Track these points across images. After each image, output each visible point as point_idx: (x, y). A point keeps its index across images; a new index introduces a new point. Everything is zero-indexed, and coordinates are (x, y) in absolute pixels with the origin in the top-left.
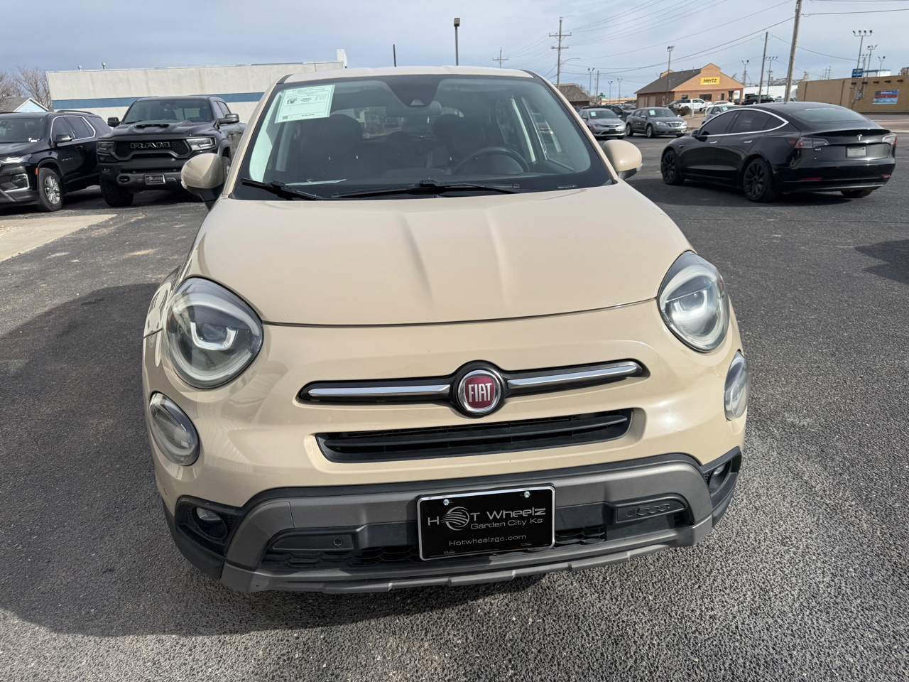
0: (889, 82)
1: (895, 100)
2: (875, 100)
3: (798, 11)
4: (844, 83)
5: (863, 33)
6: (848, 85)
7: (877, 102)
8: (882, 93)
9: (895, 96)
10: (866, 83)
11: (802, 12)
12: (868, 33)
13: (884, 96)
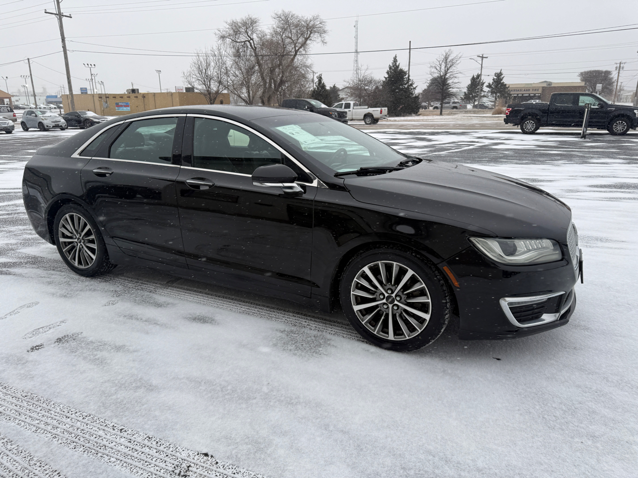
0: (122, 97)
1: (129, 108)
2: (117, 108)
3: (64, 47)
4: (93, 96)
5: (91, 66)
6: (96, 98)
7: (118, 109)
8: (120, 104)
9: (128, 106)
10: (108, 97)
11: (67, 48)
12: (93, 66)
13: (122, 106)
